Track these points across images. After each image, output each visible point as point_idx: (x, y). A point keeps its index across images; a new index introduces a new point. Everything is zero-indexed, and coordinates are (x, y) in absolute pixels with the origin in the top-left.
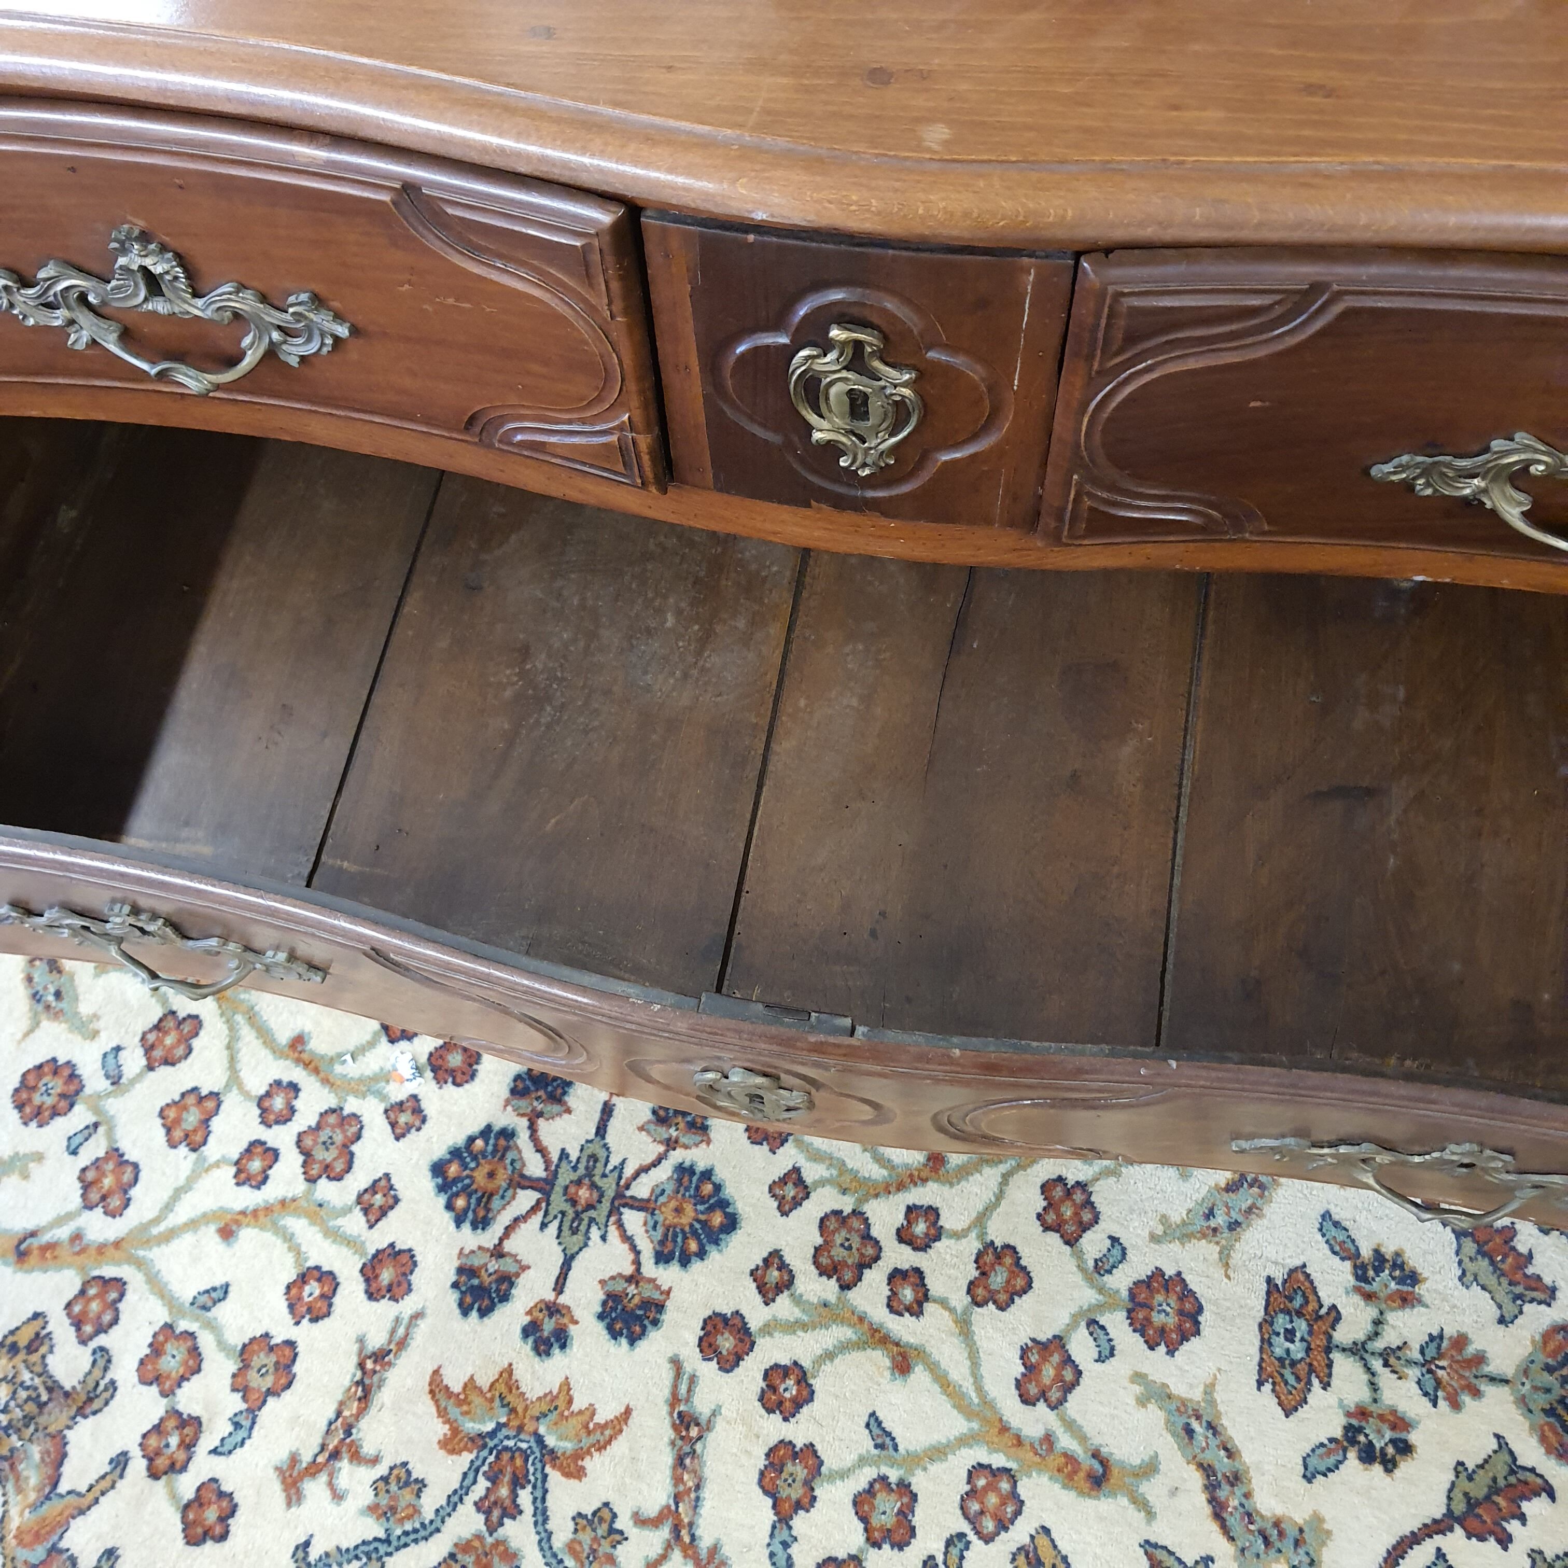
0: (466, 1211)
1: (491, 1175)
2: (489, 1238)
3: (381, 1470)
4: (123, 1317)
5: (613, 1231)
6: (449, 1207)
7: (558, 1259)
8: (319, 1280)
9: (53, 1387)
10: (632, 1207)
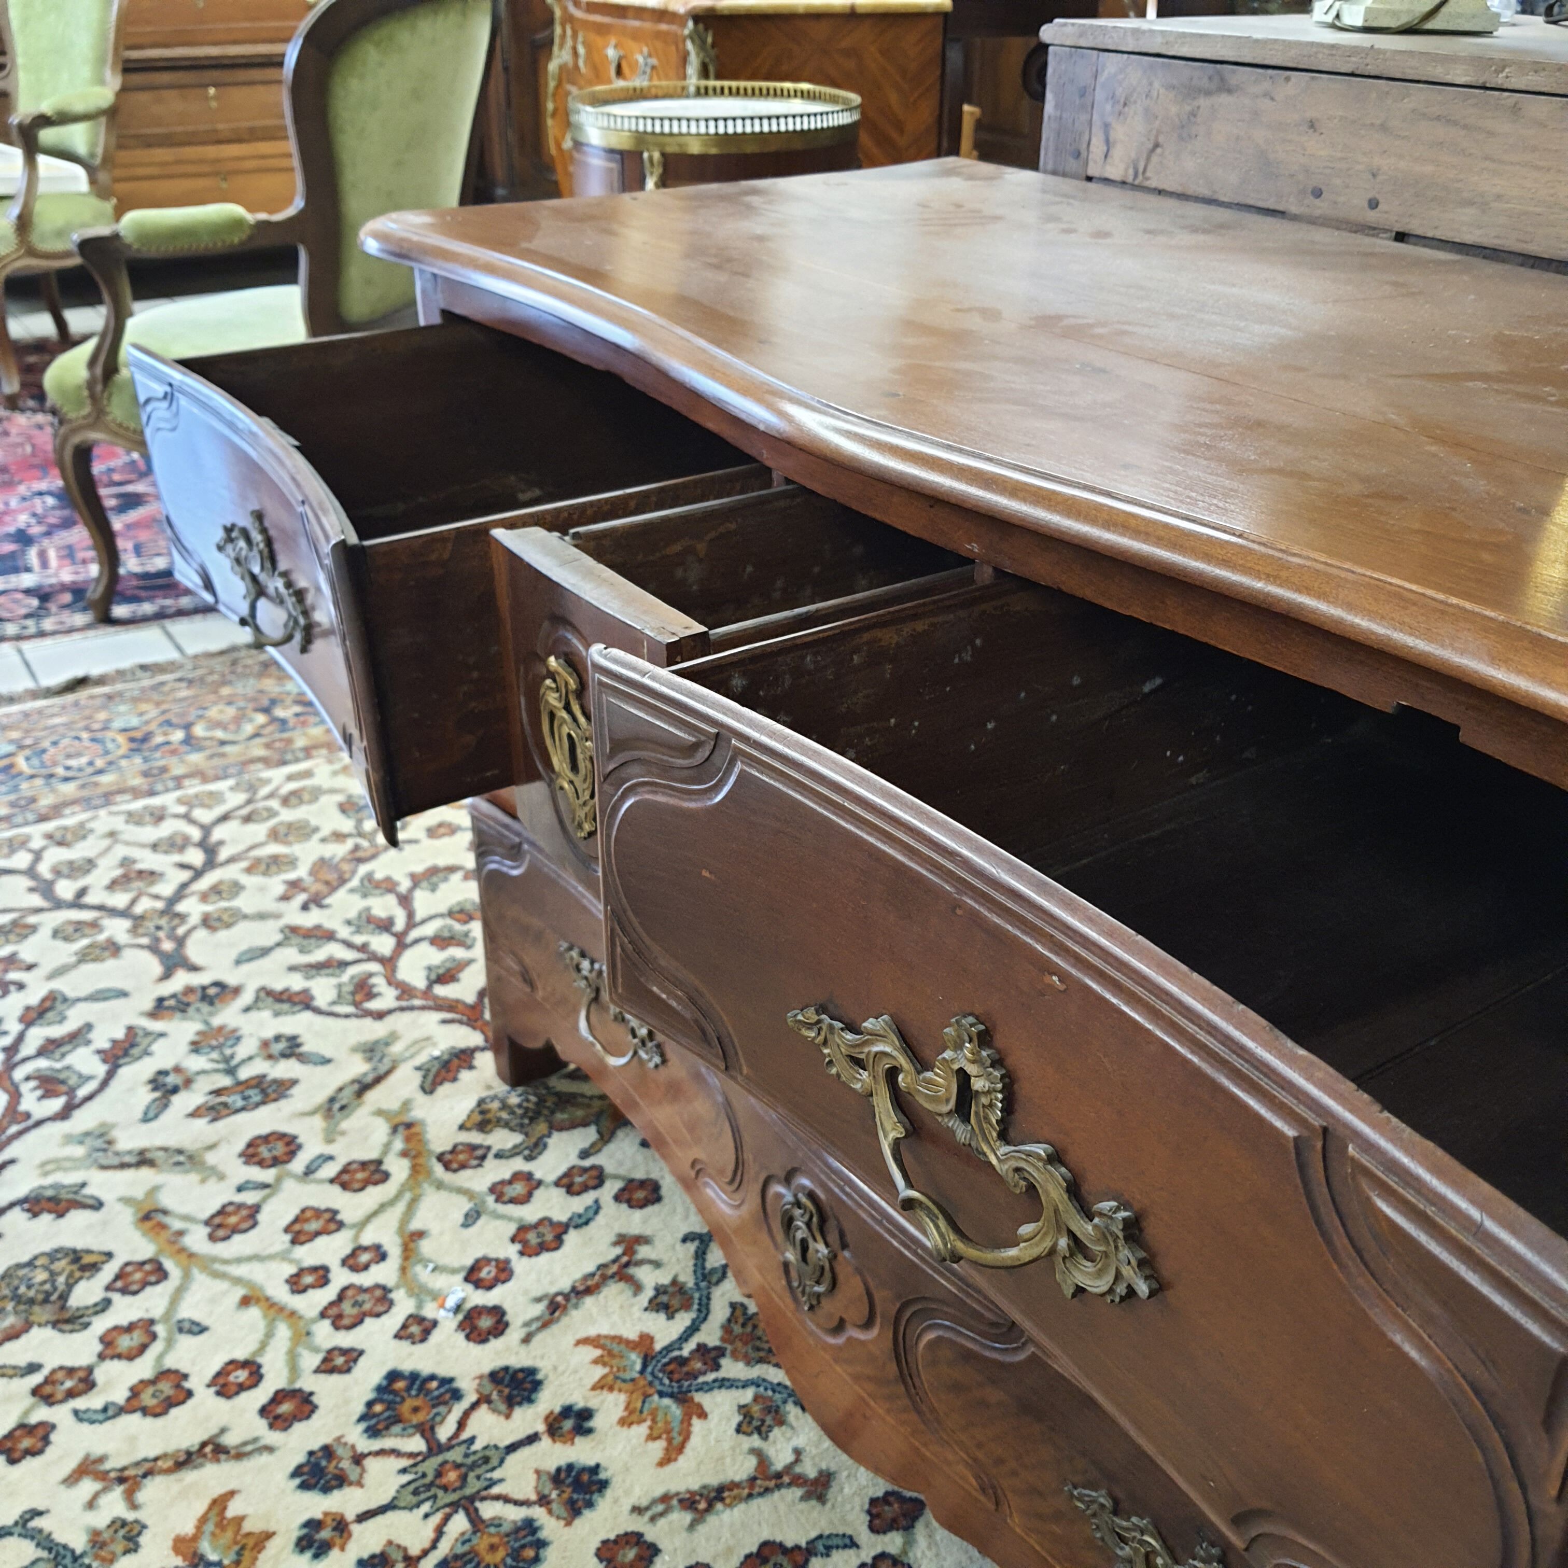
0: (375, 1415)
1: (416, 1410)
2: (364, 1445)
3: (130, 1516)
4: (141, 1296)
5: (437, 1518)
6: (370, 1404)
7: (384, 1499)
8: (251, 1374)
9: (64, 1297)
10: (468, 1514)
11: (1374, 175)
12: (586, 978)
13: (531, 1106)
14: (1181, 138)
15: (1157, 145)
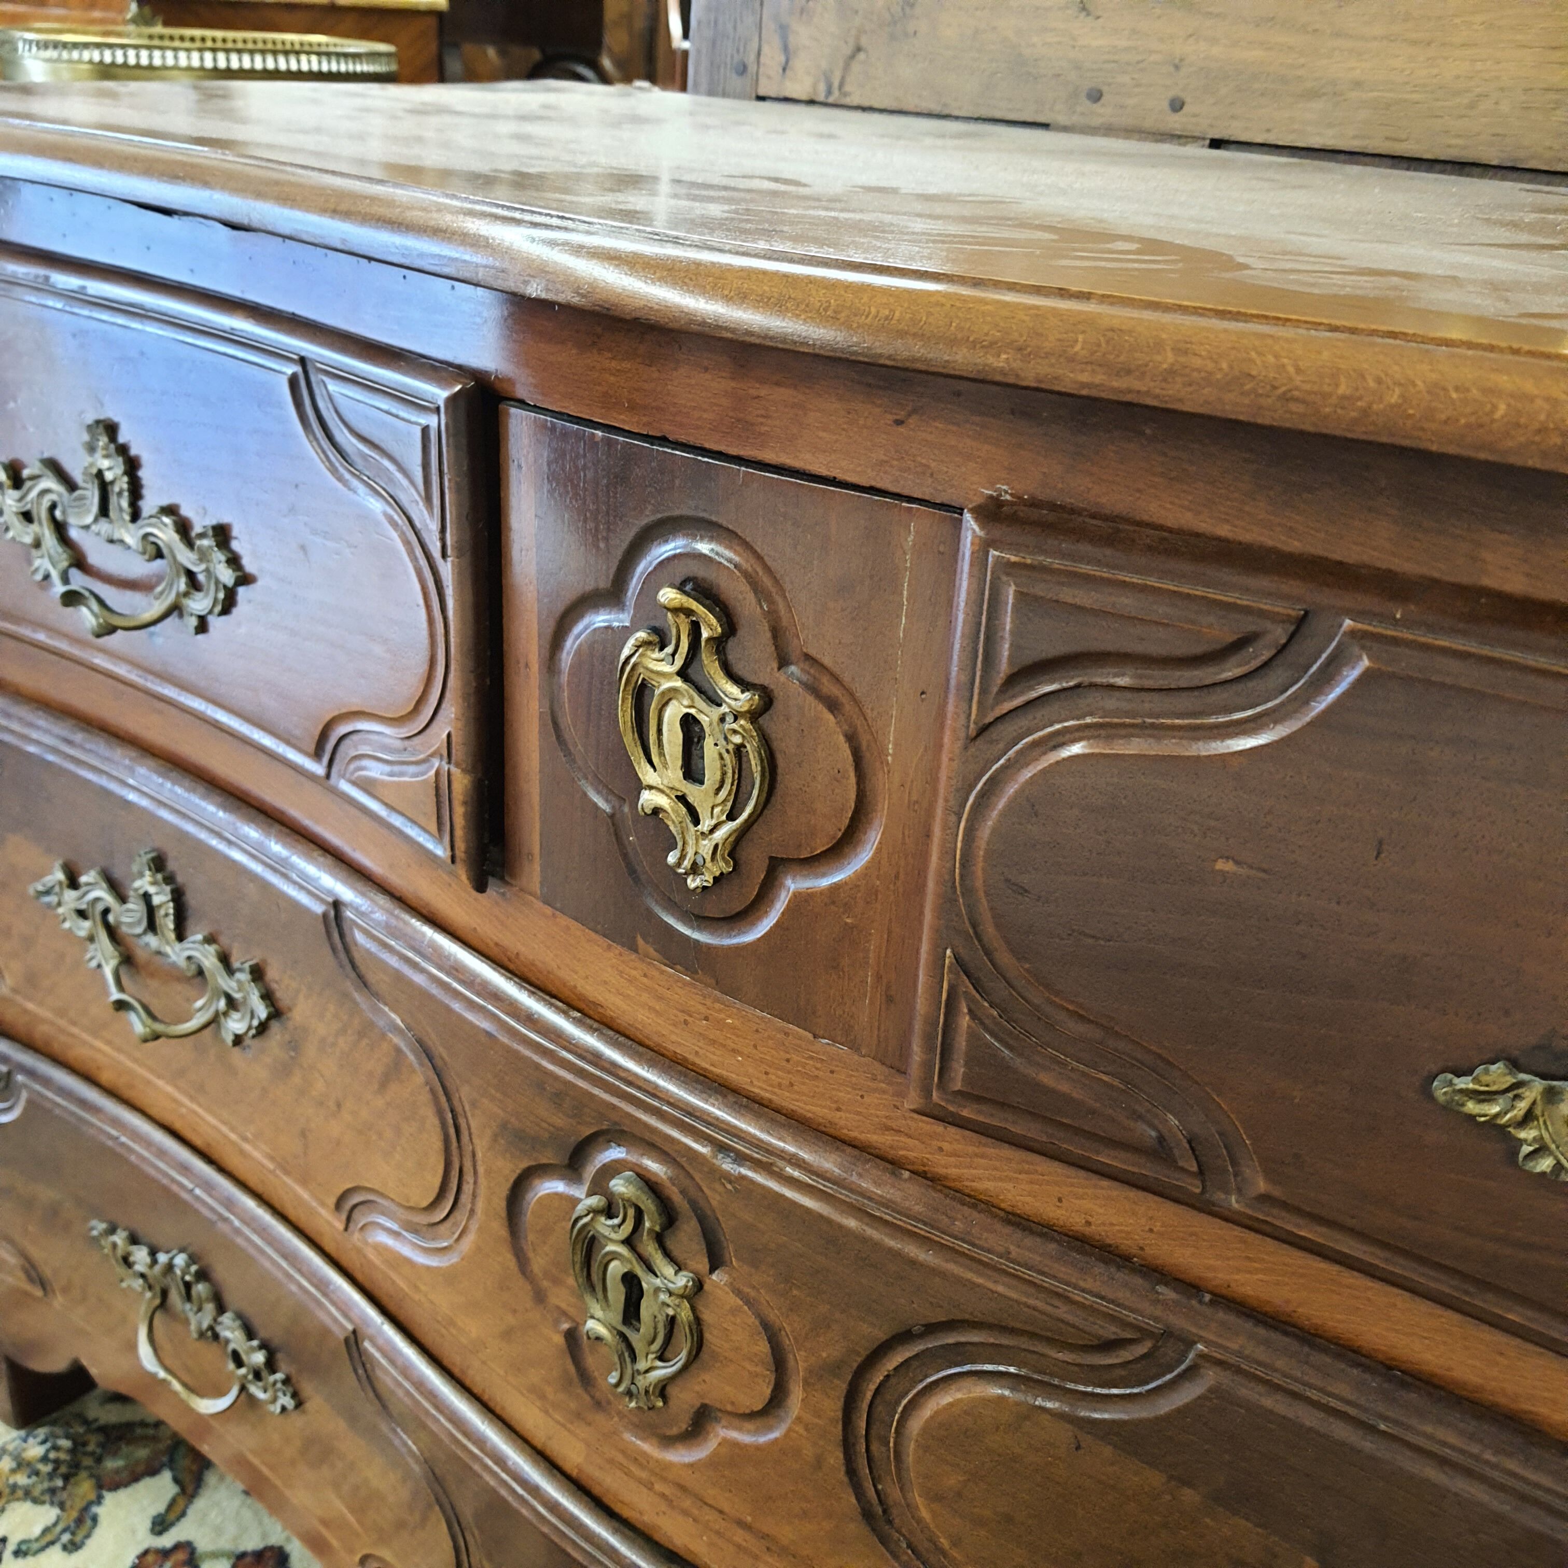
11: (1177, 67)
12: (143, 1276)
13: (63, 1456)
14: (893, 37)
15: (859, 49)
